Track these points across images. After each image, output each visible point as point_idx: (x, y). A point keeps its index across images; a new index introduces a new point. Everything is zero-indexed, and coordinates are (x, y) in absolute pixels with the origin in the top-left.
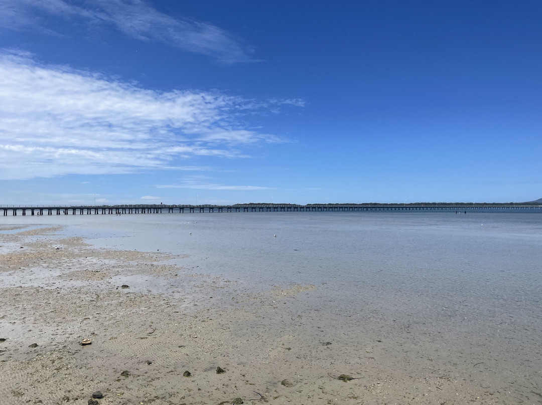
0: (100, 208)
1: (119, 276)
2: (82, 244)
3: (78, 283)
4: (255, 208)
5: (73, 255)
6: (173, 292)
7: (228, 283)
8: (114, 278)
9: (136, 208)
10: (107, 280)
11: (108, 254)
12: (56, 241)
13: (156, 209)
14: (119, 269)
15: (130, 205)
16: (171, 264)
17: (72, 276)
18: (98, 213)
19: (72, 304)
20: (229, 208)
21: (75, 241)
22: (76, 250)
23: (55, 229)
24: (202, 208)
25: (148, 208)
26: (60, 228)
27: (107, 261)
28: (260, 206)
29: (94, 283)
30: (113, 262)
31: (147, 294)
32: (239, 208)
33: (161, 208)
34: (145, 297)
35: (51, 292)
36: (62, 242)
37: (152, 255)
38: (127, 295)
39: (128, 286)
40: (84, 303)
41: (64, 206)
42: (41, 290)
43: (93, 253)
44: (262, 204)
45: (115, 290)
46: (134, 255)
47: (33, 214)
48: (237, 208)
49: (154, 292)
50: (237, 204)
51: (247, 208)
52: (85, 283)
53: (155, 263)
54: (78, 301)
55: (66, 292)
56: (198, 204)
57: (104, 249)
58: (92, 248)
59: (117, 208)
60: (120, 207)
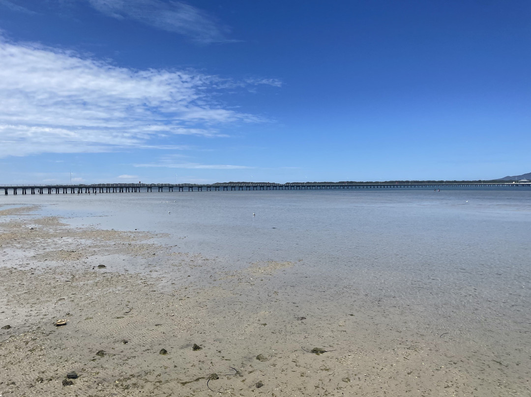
0: (84, 187)
1: (96, 256)
2: (58, 224)
3: (53, 264)
4: (234, 187)
5: (48, 235)
6: (151, 271)
7: (206, 261)
8: (90, 258)
9: (114, 188)
10: (83, 260)
11: (85, 233)
12: (31, 221)
13: (135, 188)
14: (96, 249)
15: (107, 184)
16: (149, 243)
17: (46, 256)
18: (74, 192)
19: (47, 284)
20: (209, 187)
21: (52, 221)
22: (51, 230)
23: (29, 209)
24: (181, 187)
25: (126, 187)
26: (36, 207)
27: (83, 241)
28: (240, 185)
29: (69, 263)
30: (89, 242)
31: (124, 273)
32: (219, 187)
33: (139, 187)
34: (122, 277)
35: (24, 273)
36: (37, 222)
37: (130, 234)
38: (104, 275)
39: (104, 266)
40: (59, 284)
41: (39, 185)
42: (14, 271)
43: (69, 233)
44: (242, 183)
45: (91, 270)
46: (111, 234)
47: (6, 193)
48: (216, 187)
49: (132, 272)
50: (217, 183)
51: (227, 187)
52: (60, 263)
53: (133, 243)
54: (52, 282)
55: (40, 273)
56: (177, 183)
57: (80, 228)
58: (68, 227)
59: (94, 187)
60: (97, 186)
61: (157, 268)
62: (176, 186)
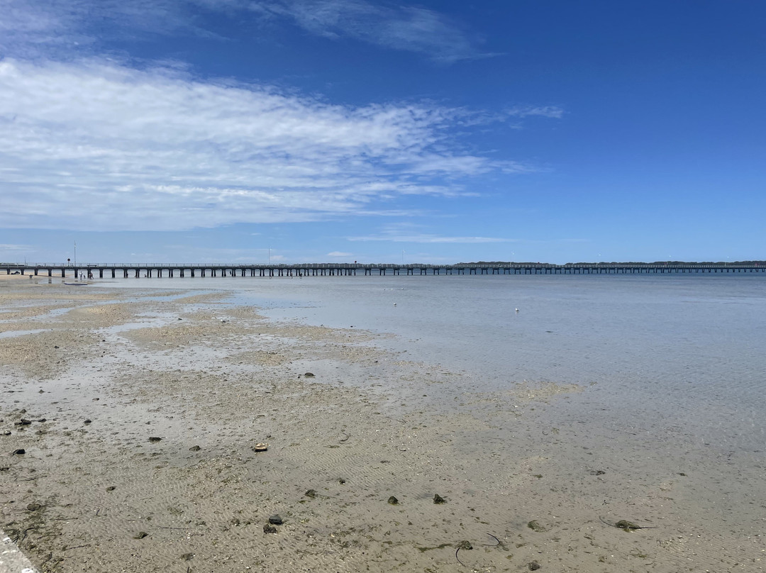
0: (276, 268)
1: (302, 361)
2: (255, 316)
3: (250, 368)
4: (486, 269)
5: (243, 331)
6: (373, 386)
8: (294, 363)
9: (322, 269)
10: (287, 365)
11: (288, 330)
12: (222, 311)
13: (349, 269)
14: (302, 352)
15: (314, 264)
16: (369, 346)
17: (241, 358)
18: (273, 275)
19: (242, 395)
20: (448, 269)
21: (246, 311)
22: (246, 324)
23: (220, 296)
24: (410, 269)
25: (338, 269)
26: (227, 294)
27: (286, 340)
28: (494, 266)
29: (269, 369)
30: (293, 342)
31: (338, 386)
32: (463, 269)
33: (354, 269)
34: (335, 391)
35: (216, 379)
36: (230, 312)
37: (344, 333)
38: (312, 387)
39: (313, 375)
40: (258, 395)
41: (231, 265)
42: (203, 376)
43: (268, 329)
44: (498, 263)
45: (296, 379)
46: (321, 332)
47: (193, 275)
48: (460, 269)
49: (348, 384)
50: (461, 264)
51: (475, 269)
52: (259, 368)
53: (348, 344)
55: (234, 380)
56: (405, 264)
57: (282, 323)
58: (267, 321)
59: (298, 268)
60: (301, 267)
61: (381, 382)
62: (404, 267)
